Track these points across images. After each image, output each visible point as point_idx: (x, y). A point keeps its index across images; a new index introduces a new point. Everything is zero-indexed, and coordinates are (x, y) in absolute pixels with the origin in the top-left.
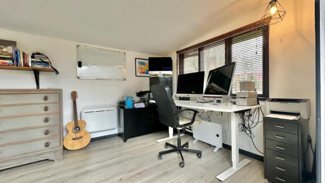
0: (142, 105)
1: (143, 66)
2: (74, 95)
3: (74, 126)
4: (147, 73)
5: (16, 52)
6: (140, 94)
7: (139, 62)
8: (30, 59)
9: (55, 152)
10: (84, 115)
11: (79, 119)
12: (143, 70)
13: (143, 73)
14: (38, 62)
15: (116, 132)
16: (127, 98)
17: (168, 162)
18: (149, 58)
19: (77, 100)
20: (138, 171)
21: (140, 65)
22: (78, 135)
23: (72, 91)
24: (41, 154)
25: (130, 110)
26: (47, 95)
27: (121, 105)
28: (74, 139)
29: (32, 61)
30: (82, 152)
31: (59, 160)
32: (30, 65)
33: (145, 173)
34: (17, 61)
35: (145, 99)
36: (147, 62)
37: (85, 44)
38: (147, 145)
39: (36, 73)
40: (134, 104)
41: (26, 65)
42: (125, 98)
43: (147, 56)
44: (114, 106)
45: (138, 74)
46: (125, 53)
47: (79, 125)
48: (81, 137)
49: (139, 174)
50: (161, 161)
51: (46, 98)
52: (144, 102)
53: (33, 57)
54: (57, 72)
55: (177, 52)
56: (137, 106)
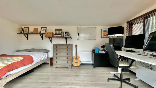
0: (104, 52)
1: (105, 33)
2: (76, 46)
3: (75, 57)
4: (107, 36)
5: (62, 33)
6: (103, 47)
7: (103, 31)
8: (65, 34)
9: (69, 65)
10: (79, 54)
11: (77, 55)
12: (106, 35)
13: (105, 36)
14: (67, 35)
15: (91, 63)
16: (96, 48)
17: (112, 84)
18: (108, 28)
19: (77, 48)
20: (95, 83)
21: (103, 32)
22: (77, 61)
23: (76, 44)
24: (66, 65)
25: (97, 54)
26: (68, 46)
27: (94, 51)
28: (75, 62)
29: (65, 35)
30: (77, 68)
31: (71, 68)
32: (65, 36)
33: (98, 85)
34: (62, 35)
35: (105, 49)
36: (107, 30)
37: (80, 26)
38: (104, 72)
39: (66, 39)
40: (99, 51)
41: (64, 36)
42: (95, 48)
43: (107, 27)
44: (90, 52)
45: (102, 37)
46: (96, 27)
47: (77, 57)
48: (77, 62)
49: (96, 84)
50: (108, 83)
51: (67, 47)
52: (105, 51)
53: (65, 33)
54: (71, 38)
55: (127, 22)
56: (100, 52)
